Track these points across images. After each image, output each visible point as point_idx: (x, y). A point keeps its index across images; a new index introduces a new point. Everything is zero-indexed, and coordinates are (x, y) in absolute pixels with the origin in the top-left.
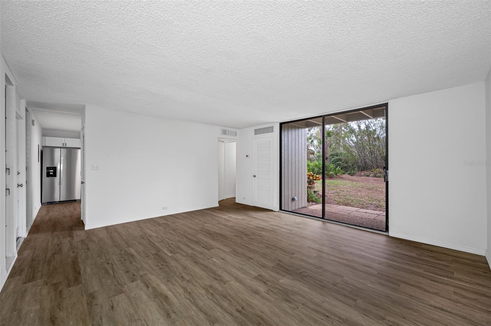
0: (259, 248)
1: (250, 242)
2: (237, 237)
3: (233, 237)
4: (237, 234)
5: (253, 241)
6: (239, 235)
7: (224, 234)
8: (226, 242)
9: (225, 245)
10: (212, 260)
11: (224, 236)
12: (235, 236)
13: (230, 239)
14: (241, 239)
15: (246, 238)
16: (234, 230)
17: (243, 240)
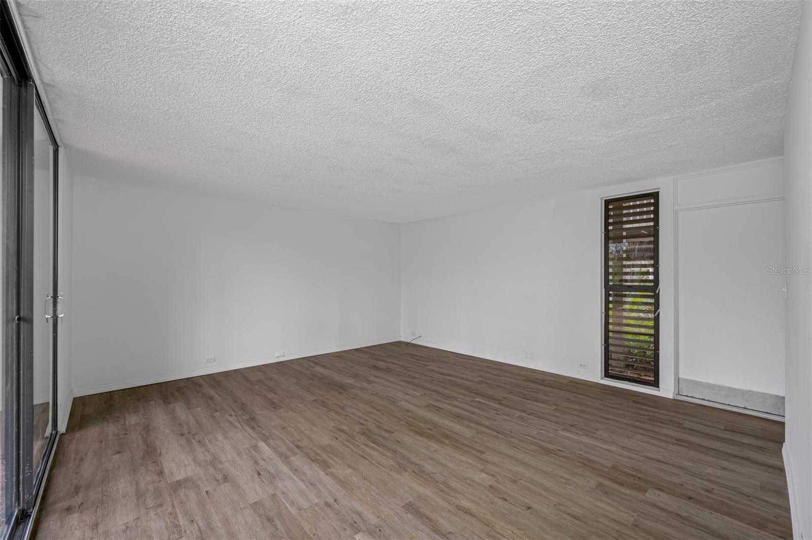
0: (357, 406)
1: (364, 417)
2: (388, 429)
3: (396, 428)
4: (387, 435)
5: (360, 418)
6: (384, 433)
7: (417, 437)
8: (408, 417)
9: (408, 411)
10: (420, 393)
11: (413, 431)
12: (392, 430)
13: (402, 422)
14: (381, 423)
15: (372, 426)
16: (393, 451)
17: (377, 421)
